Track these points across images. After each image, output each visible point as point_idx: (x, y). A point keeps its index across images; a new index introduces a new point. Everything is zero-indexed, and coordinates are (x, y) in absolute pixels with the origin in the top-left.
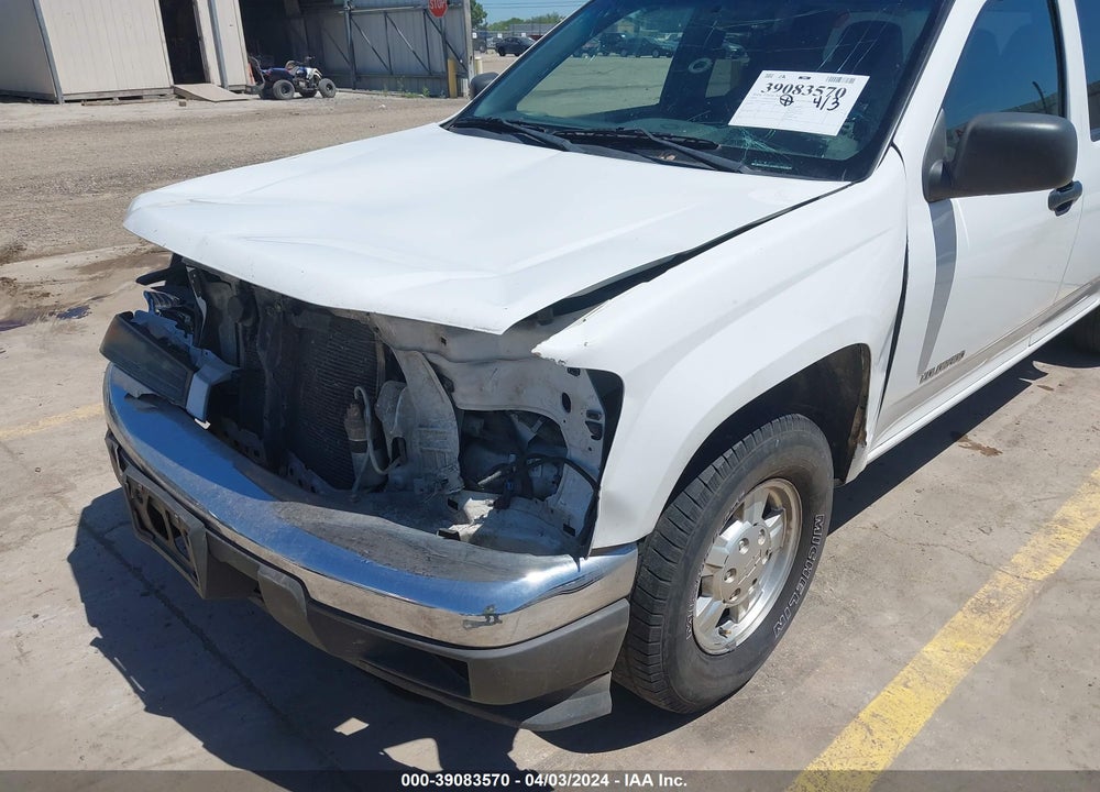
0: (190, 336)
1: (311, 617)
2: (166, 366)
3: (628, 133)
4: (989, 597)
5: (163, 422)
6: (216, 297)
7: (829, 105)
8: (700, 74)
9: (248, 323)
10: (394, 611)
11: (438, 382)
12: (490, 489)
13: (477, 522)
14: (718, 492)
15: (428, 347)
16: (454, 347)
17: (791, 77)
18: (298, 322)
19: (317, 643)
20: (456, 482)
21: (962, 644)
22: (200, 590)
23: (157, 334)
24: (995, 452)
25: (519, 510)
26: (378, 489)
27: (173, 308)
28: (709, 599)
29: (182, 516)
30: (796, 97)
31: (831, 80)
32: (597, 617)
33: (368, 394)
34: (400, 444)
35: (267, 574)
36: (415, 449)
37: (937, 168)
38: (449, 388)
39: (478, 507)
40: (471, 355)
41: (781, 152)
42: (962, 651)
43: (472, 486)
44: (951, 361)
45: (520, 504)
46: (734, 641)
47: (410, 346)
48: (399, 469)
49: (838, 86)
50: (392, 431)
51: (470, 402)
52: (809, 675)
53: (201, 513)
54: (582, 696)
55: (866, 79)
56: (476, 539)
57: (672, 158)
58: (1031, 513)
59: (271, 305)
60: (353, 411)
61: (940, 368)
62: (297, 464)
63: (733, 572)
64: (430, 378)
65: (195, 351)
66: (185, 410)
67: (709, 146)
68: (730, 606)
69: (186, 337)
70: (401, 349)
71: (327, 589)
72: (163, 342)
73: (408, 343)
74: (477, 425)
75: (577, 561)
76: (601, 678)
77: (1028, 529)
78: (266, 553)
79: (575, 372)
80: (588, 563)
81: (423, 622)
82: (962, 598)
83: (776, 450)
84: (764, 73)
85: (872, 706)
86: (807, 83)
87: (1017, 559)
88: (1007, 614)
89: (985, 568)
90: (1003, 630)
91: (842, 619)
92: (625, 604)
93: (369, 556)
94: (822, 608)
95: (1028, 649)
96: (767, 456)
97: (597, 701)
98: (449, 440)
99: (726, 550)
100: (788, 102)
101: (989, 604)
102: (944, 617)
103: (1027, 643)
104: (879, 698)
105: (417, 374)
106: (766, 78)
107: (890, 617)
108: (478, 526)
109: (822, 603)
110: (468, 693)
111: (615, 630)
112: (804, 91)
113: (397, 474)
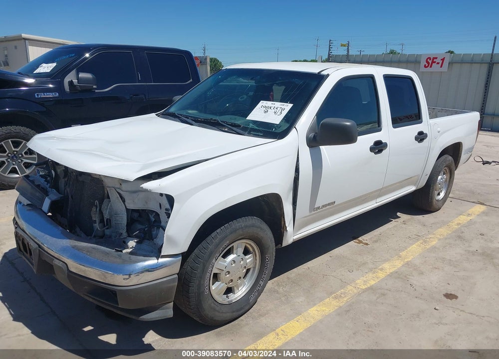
0: (49, 184)
1: (69, 276)
2: (38, 194)
3: (215, 120)
4: (341, 294)
5: (34, 214)
6: (59, 171)
7: (278, 114)
8: (243, 101)
9: (66, 179)
10: (93, 273)
11: (120, 199)
12: (136, 237)
13: (131, 248)
14: (217, 241)
15: (116, 186)
16: (124, 187)
17: (269, 103)
18: (80, 179)
19: (71, 288)
20: (125, 234)
21: (324, 308)
22: (35, 271)
23: (36, 183)
24: (367, 244)
25: (146, 245)
26: (102, 237)
27: (45, 175)
28: (220, 282)
29: (32, 243)
30: (269, 110)
31: (281, 105)
32: (165, 279)
33: (99, 204)
34: (109, 221)
35: (56, 262)
36: (113, 223)
37: (312, 135)
38: (124, 201)
39: (132, 243)
40: (129, 189)
41: (260, 129)
42: (323, 311)
43: (130, 236)
44: (329, 204)
45: (146, 242)
46: (232, 300)
47: (111, 186)
48: (108, 230)
49: (283, 107)
50: (106, 216)
51: (131, 206)
52: (263, 316)
53: (38, 242)
54: (161, 310)
55: (292, 105)
56: (131, 253)
57: (226, 129)
58: (371, 266)
59: (72, 173)
60: (94, 209)
61: (323, 206)
62: (78, 229)
63: (229, 272)
64: (118, 197)
65: (49, 189)
66: (42, 210)
67: (238, 126)
68: (230, 286)
69: (47, 184)
70: (108, 187)
71: (75, 267)
72: (38, 186)
73: (110, 185)
74: (136, 215)
75: (158, 259)
76: (169, 304)
77: (367, 271)
78: (56, 255)
79: (161, 195)
80: (161, 260)
81: (103, 277)
82: (331, 293)
83: (242, 228)
84: (261, 101)
85: (283, 327)
86: (273, 106)
87: (358, 281)
88: (345, 299)
89: (344, 284)
90: (341, 305)
91: (283, 299)
92: (176, 276)
93: (89, 255)
94: (277, 295)
95: (348, 311)
96: (238, 229)
97: (167, 312)
98: (123, 219)
99: (226, 264)
100: (265, 112)
101: (340, 296)
102: (321, 300)
103: (348, 309)
104: (286, 325)
105: (114, 196)
106: (263, 103)
107: (301, 299)
108: (131, 250)
109: (278, 293)
110: (118, 304)
111: (172, 285)
112: (272, 108)
113: (107, 232)
